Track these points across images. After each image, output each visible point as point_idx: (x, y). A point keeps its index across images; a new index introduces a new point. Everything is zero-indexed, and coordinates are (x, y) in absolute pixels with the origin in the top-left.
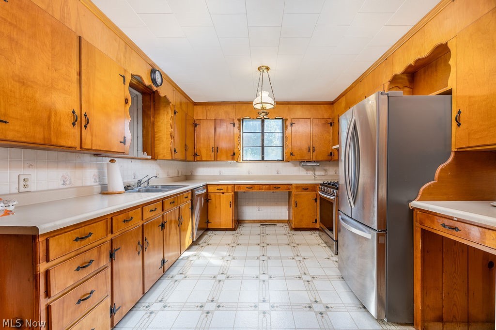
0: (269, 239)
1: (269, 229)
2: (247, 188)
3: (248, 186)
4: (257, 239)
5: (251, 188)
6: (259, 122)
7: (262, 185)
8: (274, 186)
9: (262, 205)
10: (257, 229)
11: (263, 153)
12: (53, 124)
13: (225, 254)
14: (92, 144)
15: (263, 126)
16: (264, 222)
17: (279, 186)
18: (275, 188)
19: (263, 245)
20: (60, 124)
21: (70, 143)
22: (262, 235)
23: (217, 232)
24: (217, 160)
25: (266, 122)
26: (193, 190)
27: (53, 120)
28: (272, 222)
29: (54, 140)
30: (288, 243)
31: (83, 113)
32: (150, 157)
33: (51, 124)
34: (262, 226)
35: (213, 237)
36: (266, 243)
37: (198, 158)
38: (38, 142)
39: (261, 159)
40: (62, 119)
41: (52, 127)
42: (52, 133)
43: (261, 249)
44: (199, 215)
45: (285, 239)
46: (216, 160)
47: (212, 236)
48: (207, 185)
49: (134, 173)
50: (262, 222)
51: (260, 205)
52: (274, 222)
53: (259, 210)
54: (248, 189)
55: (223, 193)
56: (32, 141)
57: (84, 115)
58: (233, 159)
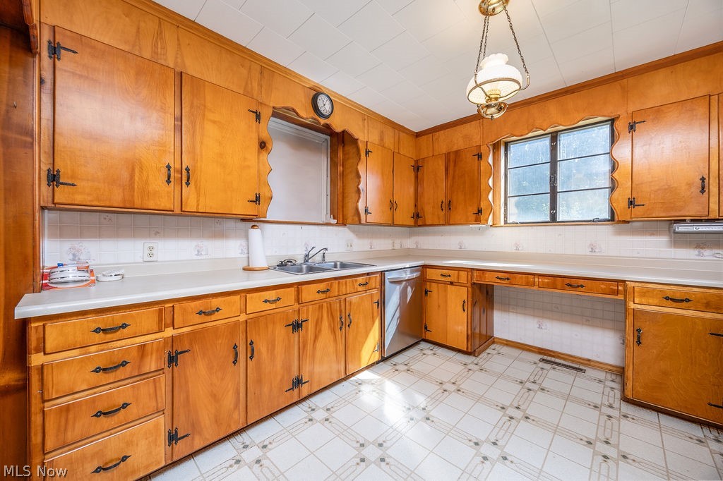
0: (541, 406)
1: (557, 378)
2: (498, 278)
3: (500, 275)
4: (507, 393)
5: (508, 279)
6: (546, 142)
7: (534, 275)
8: (567, 281)
9: (549, 318)
10: (526, 366)
11: (553, 206)
12: (136, 183)
13: (421, 400)
14: (198, 205)
15: (554, 149)
16: (550, 356)
17: (581, 282)
18: (569, 285)
19: (515, 414)
20: (147, 182)
21: (163, 205)
22: (529, 386)
23: (440, 351)
24: (450, 225)
25: (564, 140)
26: (383, 273)
27: (137, 178)
28: (573, 362)
29: (138, 203)
30: (592, 437)
31: (184, 167)
32: (335, 221)
33: (134, 183)
34: (542, 365)
35: (427, 359)
36: (524, 411)
37: (420, 222)
38: (115, 205)
39: (548, 219)
40: (150, 177)
41: (136, 187)
42: (136, 194)
43: (501, 423)
44: (397, 315)
45: (588, 423)
46: (447, 223)
47: (428, 355)
48: (425, 267)
49: (306, 244)
50: (545, 354)
51: (543, 317)
52: (580, 363)
53: (540, 327)
54: (499, 281)
55: (452, 283)
56: (108, 204)
57: (186, 169)
58: (478, 221)
